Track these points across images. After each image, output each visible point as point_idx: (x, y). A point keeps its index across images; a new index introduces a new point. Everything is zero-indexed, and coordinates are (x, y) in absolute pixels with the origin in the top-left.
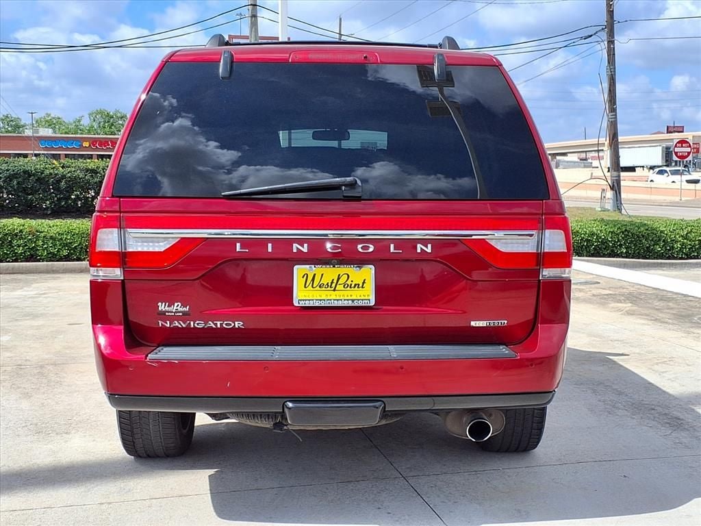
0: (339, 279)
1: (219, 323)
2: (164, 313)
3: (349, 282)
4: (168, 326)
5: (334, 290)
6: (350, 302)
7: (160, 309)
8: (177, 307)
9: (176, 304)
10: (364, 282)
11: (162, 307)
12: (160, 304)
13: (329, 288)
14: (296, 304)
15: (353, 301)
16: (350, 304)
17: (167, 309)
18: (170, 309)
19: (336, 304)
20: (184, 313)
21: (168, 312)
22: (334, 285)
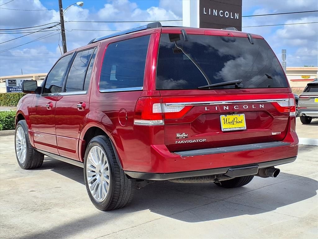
0: (234, 120)
1: (197, 140)
2: (178, 138)
3: (237, 121)
4: (179, 143)
5: (233, 124)
6: (239, 128)
7: (177, 136)
8: (184, 135)
9: (183, 134)
10: (242, 121)
11: (178, 135)
12: (177, 134)
13: (232, 124)
14: (223, 130)
15: (240, 128)
16: (239, 129)
17: (180, 136)
18: (181, 136)
19: (235, 129)
20: (186, 137)
21: (180, 137)
22: (233, 122)
